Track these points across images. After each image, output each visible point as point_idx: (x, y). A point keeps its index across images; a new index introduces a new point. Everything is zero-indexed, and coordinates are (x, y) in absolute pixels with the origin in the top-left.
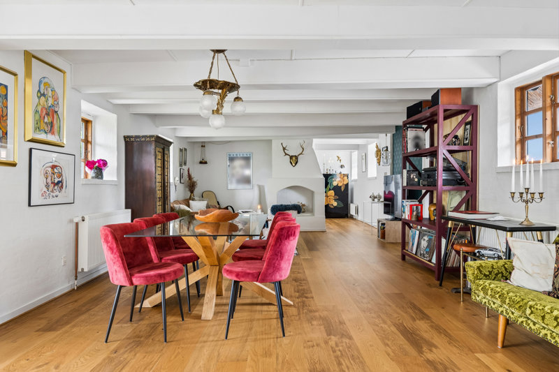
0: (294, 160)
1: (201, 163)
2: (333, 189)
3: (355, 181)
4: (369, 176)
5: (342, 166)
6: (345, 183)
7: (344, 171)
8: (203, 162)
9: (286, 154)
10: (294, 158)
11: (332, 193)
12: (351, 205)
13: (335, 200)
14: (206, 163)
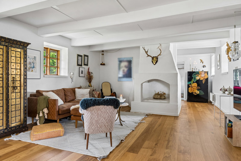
0: (155, 60)
1: (101, 64)
2: (196, 82)
3: (213, 76)
4: (222, 72)
5: (204, 67)
6: (206, 78)
7: (205, 70)
8: (103, 64)
9: (148, 56)
10: (155, 59)
11: (195, 85)
12: (210, 93)
13: (198, 90)
14: (104, 64)
